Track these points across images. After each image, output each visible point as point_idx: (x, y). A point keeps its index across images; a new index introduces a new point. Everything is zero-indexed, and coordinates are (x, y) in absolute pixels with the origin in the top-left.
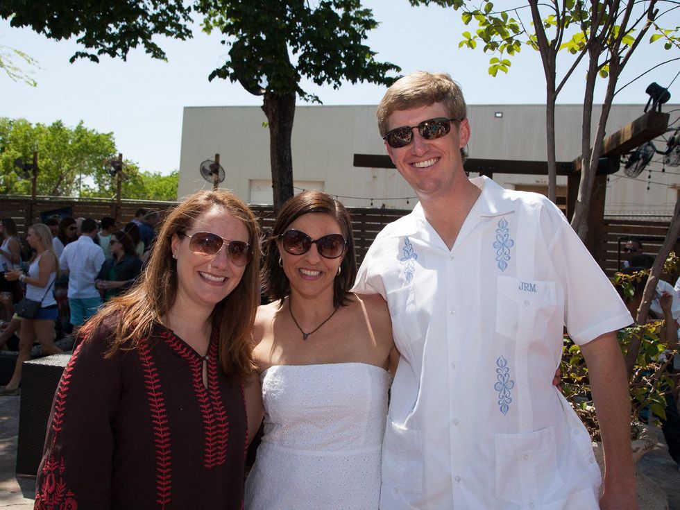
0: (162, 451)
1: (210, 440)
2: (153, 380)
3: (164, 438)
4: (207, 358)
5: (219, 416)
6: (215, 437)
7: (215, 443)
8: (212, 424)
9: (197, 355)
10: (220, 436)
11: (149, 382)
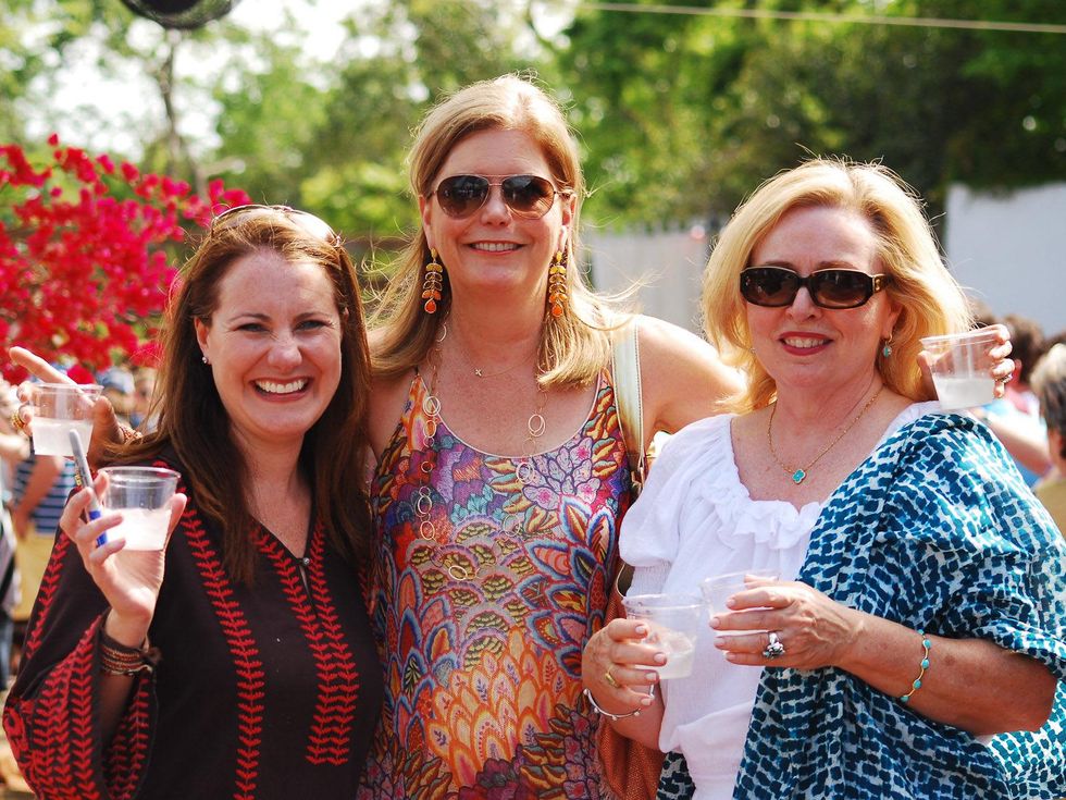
0: (249, 705)
1: (324, 711)
2: (218, 582)
3: (254, 681)
4: (306, 560)
5: (344, 671)
6: (332, 709)
7: (331, 719)
8: (332, 683)
9: (287, 554)
10: (340, 708)
11: (211, 584)
